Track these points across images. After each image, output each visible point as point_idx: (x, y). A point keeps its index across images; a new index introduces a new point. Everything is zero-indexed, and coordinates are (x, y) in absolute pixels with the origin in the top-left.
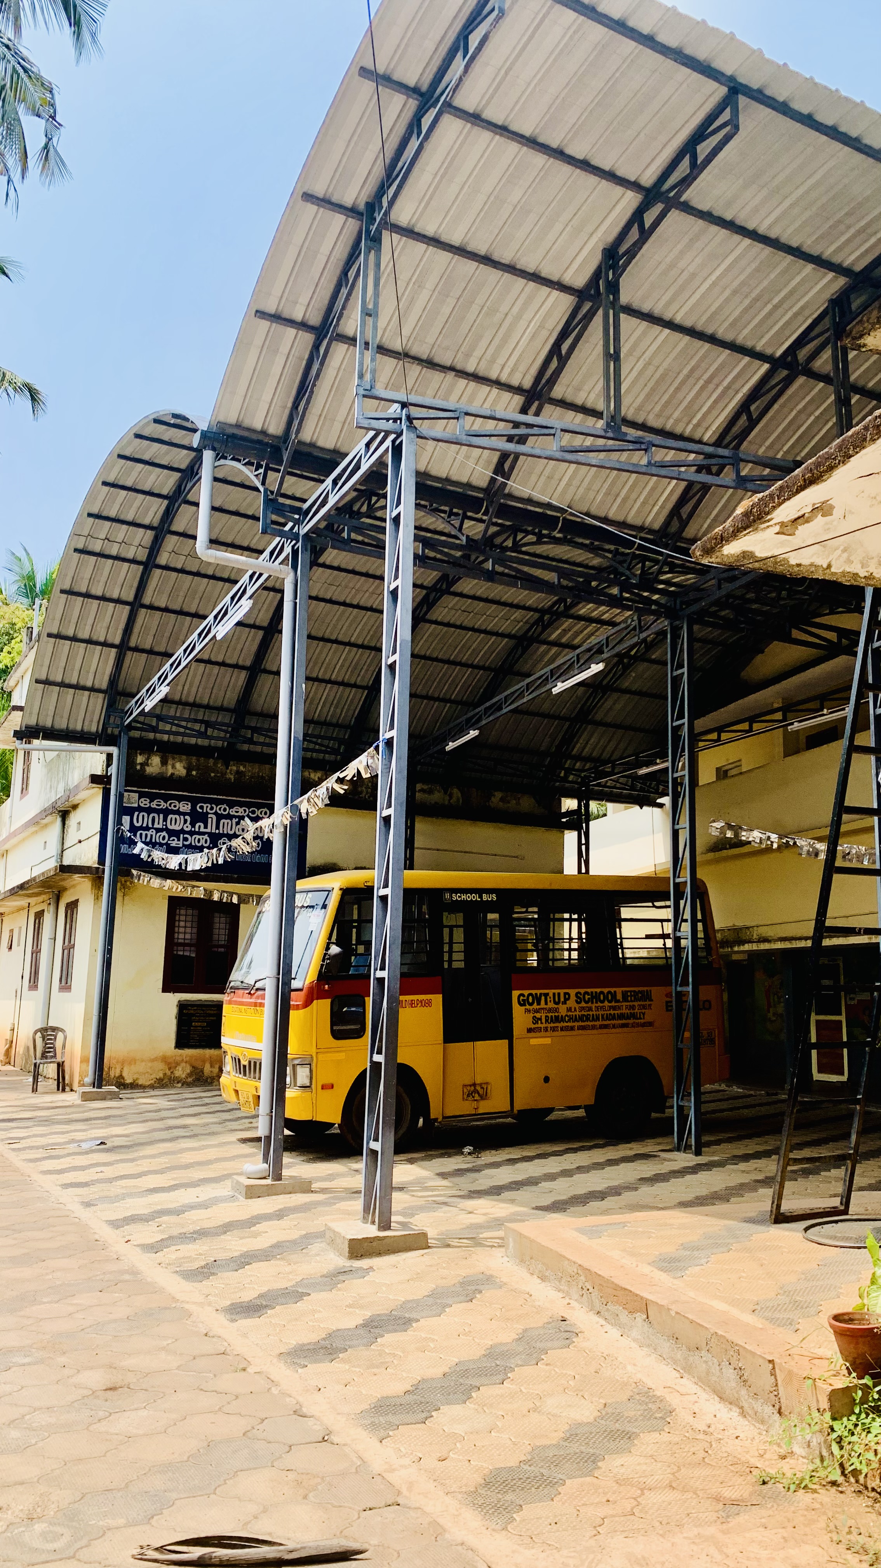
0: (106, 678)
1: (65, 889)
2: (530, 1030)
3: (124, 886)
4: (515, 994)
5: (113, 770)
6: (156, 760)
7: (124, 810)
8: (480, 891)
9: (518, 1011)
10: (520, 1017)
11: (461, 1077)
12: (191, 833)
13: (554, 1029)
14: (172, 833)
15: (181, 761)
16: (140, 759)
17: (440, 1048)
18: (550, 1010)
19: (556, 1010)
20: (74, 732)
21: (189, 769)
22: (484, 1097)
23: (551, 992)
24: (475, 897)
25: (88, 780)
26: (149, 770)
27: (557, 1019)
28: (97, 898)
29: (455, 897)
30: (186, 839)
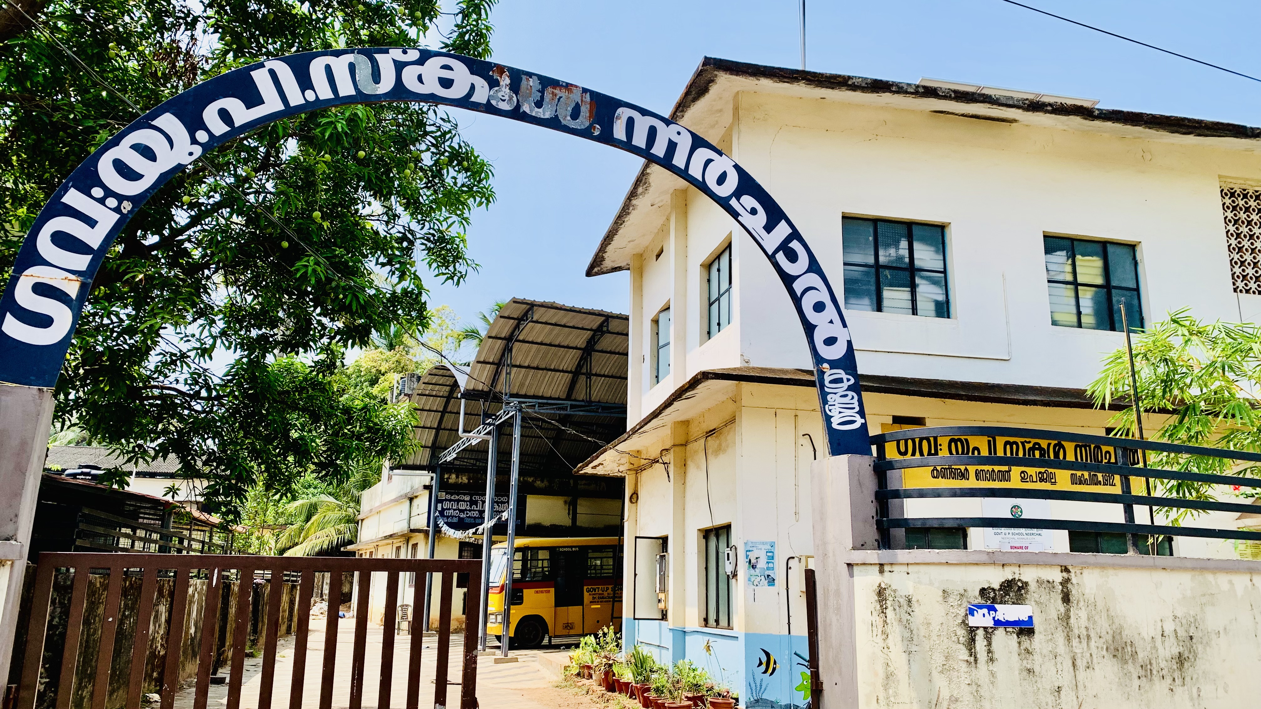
0: (431, 442)
1: (412, 537)
2: (591, 602)
3: (439, 537)
4: (585, 588)
5: (434, 483)
6: (454, 476)
7: (438, 501)
8: (571, 547)
9: (586, 594)
10: (587, 597)
11: (562, 621)
12: (470, 511)
13: (601, 602)
14: (461, 511)
15: (465, 476)
16: (446, 476)
17: (554, 609)
18: (600, 594)
19: (603, 594)
20: (416, 465)
21: (469, 479)
22: (571, 628)
23: (600, 587)
24: (570, 549)
25: (422, 487)
26: (450, 481)
27: (603, 598)
28: (427, 543)
29: (561, 550)
30: (467, 514)
